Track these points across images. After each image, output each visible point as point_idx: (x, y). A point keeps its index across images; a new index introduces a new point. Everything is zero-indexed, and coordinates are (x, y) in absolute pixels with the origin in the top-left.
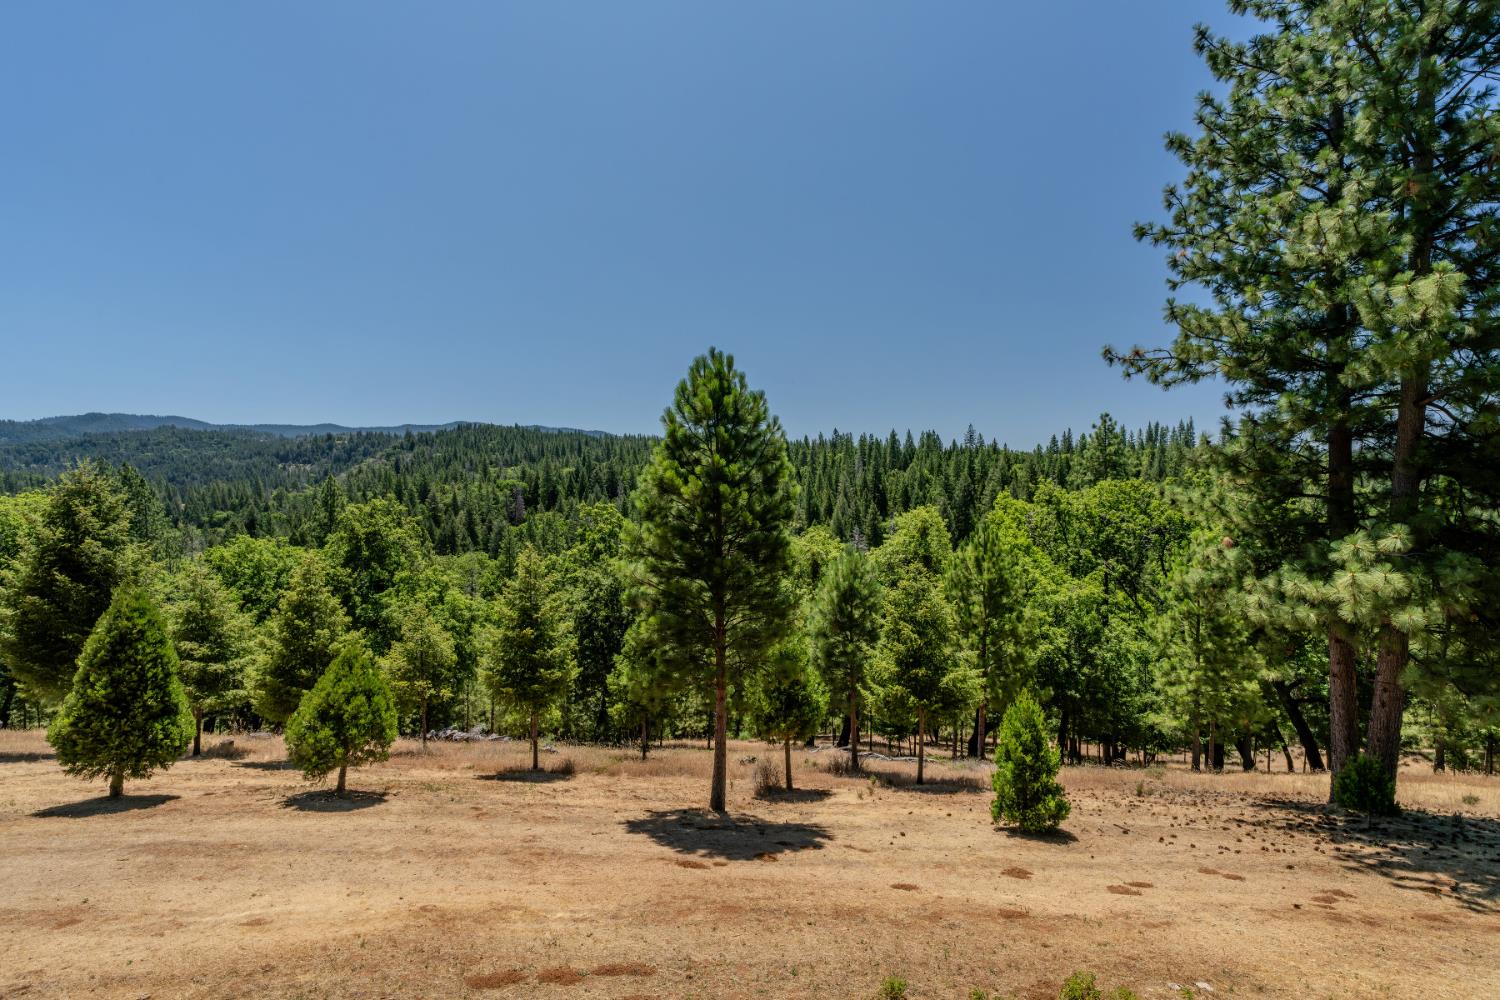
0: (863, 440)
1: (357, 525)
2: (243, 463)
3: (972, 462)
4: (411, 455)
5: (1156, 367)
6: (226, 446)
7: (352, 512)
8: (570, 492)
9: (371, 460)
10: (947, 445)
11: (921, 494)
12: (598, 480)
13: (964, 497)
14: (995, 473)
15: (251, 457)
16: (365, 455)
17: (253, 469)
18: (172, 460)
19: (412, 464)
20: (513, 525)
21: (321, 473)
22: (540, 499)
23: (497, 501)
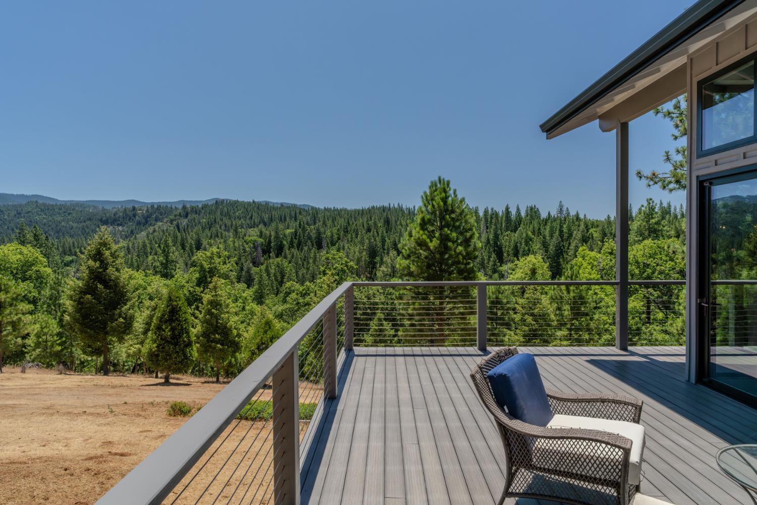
0: (486, 212)
1: (204, 262)
2: (80, 225)
3: (561, 227)
4: (186, 220)
5: (664, 181)
6: (69, 214)
7: (201, 256)
8: (291, 245)
9: (161, 223)
10: (544, 215)
11: (527, 248)
12: (310, 238)
13: (556, 250)
14: (577, 235)
15: (85, 222)
16: (156, 220)
17: (86, 229)
18: (37, 223)
19: (188, 226)
20: (255, 266)
21: (129, 232)
22: (272, 250)
23: (245, 251)
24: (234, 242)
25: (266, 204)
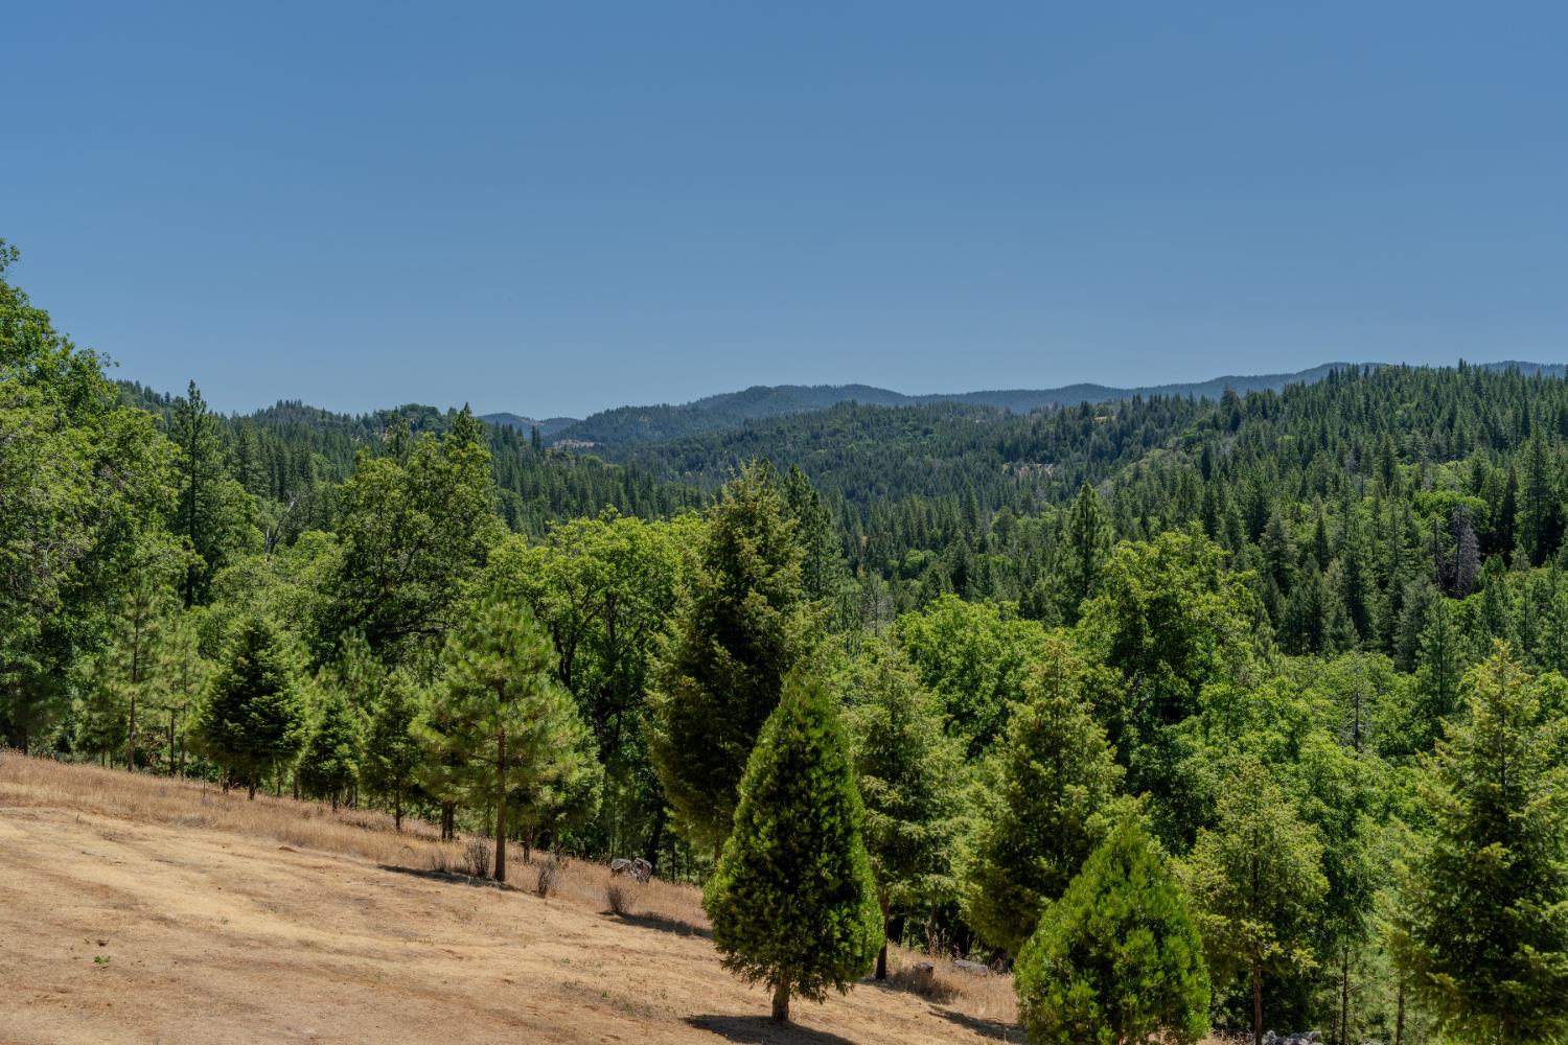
1: (1134, 582)
2: (950, 464)
4: (1232, 440)
6: (926, 432)
7: (1126, 558)
9: (1158, 452)
15: (960, 454)
16: (1147, 443)
17: (964, 474)
18: (852, 460)
19: (1236, 459)
20: (1451, 595)
21: (1071, 479)
22: (1517, 536)
23: (1413, 539)
24: (1377, 510)
25: (1509, 372)
